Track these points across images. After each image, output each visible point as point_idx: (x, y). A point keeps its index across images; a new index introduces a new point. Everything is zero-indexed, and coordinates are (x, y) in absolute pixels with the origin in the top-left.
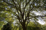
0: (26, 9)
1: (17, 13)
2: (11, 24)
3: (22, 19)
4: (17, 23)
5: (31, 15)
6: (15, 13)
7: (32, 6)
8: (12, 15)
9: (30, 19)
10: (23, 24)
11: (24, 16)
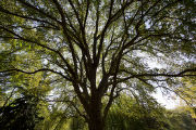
0: (107, 41)
1: (67, 55)
2: (38, 100)
3: (88, 82)
4: (66, 100)
5: (128, 65)
6: (59, 52)
7: (132, 30)
8: (46, 62)
9: (123, 85)
10: (92, 103)
11: (99, 69)
